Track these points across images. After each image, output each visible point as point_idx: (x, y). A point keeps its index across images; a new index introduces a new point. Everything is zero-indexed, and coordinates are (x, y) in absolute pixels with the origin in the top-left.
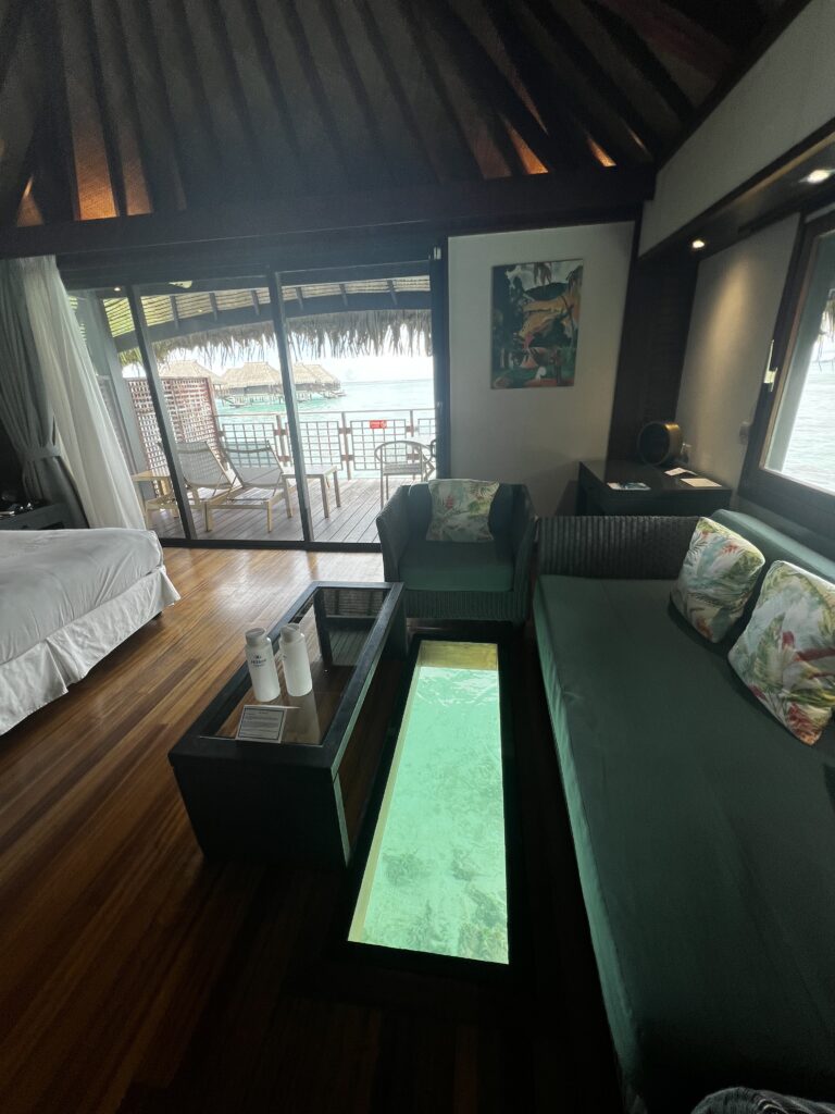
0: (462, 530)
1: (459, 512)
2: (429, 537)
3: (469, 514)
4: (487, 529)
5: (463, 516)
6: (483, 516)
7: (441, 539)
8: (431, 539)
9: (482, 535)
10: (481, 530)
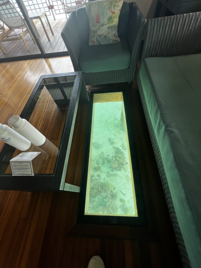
0: (105, 37)
1: (103, 25)
2: (91, 44)
3: (108, 25)
4: (117, 34)
5: (105, 27)
6: (115, 25)
7: (96, 44)
8: (92, 45)
9: (115, 38)
10: (114, 35)
